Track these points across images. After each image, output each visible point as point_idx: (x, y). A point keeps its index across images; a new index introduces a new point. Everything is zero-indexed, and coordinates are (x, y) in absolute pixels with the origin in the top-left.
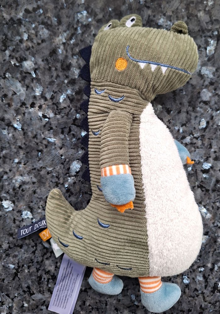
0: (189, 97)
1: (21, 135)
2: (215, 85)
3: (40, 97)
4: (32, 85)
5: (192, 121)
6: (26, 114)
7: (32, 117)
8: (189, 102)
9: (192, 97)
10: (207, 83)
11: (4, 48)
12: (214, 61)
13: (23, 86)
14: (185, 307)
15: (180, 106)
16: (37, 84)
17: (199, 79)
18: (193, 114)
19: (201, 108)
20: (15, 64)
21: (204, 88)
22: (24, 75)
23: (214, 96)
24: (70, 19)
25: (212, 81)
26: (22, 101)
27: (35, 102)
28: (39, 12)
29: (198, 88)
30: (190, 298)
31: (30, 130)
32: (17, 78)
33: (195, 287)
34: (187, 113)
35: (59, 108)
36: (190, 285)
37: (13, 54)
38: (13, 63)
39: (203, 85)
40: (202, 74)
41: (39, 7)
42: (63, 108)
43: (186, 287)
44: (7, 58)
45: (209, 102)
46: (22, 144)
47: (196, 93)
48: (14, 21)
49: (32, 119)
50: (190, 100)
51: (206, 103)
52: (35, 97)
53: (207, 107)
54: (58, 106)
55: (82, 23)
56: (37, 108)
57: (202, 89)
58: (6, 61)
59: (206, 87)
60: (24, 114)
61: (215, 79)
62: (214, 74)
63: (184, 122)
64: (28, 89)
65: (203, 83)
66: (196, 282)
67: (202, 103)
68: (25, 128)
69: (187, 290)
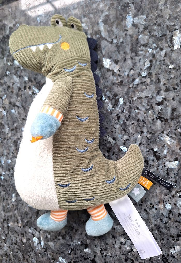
0: (130, 45)
1: (22, 111)
2: (149, 28)
3: (28, 81)
4: (22, 74)
5: (137, 64)
6: (23, 96)
7: (26, 96)
8: (131, 50)
9: (132, 45)
10: (141, 29)
11: (3, 56)
12: (142, 10)
13: (17, 77)
14: (174, 232)
15: (124, 55)
16: (25, 73)
17: (134, 28)
18: (137, 58)
19: (142, 50)
20: (10, 65)
21: (141, 34)
22: (16, 69)
23: (150, 38)
24: (35, 22)
25: (145, 26)
26: (19, 88)
27: (26, 85)
28: (17, 26)
29: (135, 36)
30: (176, 224)
31: (27, 105)
32: (13, 73)
33: (178, 212)
34: (132, 58)
35: (41, 84)
36: (173, 211)
37: (9, 58)
38: (9, 64)
39: (139, 32)
40: (136, 23)
41: (16, 23)
42: (43, 84)
43: (170, 213)
44: (5, 62)
45: (147, 44)
46: (24, 117)
47: (135, 41)
48: (5, 37)
49: (27, 97)
50: (131, 47)
51: (145, 45)
52: (25, 82)
53: (147, 48)
54: (40, 83)
55: (42, 22)
56: (28, 89)
57: (139, 35)
58: (5, 65)
59: (142, 32)
60: (21, 96)
61: (147, 23)
62: (145, 20)
63: (131, 67)
64: (21, 78)
65: (139, 30)
66: (178, 207)
67: (141, 47)
68: (24, 105)
69: (171, 216)
